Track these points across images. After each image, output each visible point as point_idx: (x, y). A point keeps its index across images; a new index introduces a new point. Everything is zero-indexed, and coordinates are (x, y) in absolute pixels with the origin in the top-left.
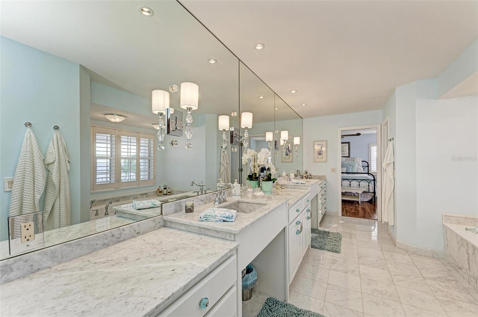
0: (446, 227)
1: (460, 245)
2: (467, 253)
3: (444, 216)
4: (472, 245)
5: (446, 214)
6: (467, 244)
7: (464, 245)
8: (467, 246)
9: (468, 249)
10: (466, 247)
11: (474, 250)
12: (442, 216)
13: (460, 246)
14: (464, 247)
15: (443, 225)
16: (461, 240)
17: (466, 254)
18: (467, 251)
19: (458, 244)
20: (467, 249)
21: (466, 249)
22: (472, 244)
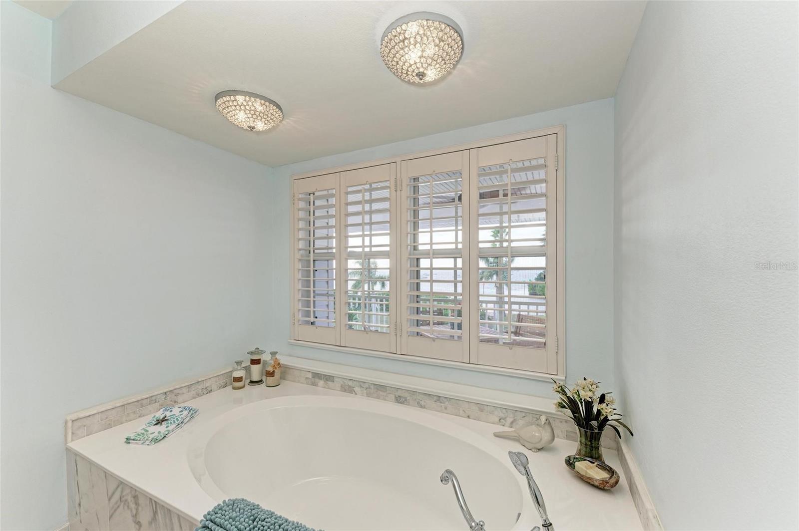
0: (76, 455)
1: (116, 503)
2: (135, 522)
3: (70, 424)
4: (151, 499)
5: (74, 417)
6: (135, 497)
7: (126, 500)
8: (137, 504)
9: (137, 509)
10: (133, 506)
11: (155, 513)
12: (66, 422)
13: (116, 506)
14: (128, 506)
15: (68, 450)
16: (119, 489)
17: (133, 525)
18: (135, 516)
19: (109, 500)
20: (134, 512)
21: (131, 511)
22: (150, 497)
